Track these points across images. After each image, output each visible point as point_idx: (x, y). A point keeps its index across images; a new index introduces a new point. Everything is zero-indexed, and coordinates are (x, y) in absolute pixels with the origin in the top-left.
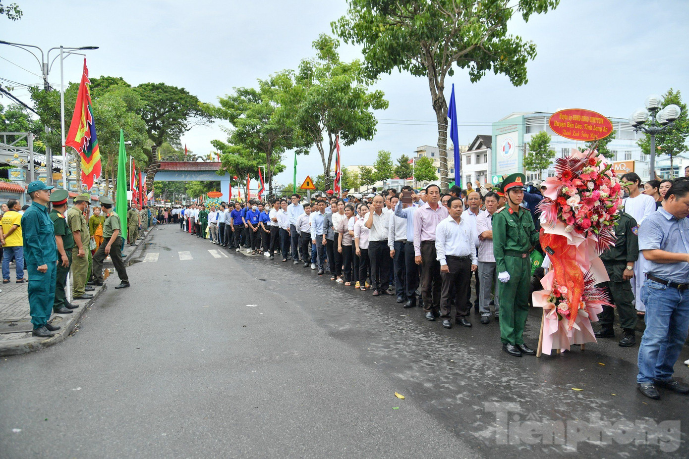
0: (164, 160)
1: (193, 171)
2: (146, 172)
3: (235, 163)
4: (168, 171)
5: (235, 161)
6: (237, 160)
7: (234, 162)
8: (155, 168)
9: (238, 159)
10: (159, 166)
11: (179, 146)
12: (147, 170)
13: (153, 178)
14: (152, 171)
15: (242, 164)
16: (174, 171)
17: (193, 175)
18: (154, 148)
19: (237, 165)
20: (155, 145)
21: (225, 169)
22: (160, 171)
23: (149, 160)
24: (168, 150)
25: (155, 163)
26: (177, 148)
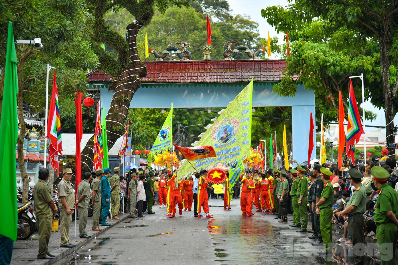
0: (156, 57)
1: (224, 84)
2: (112, 87)
3: (318, 64)
4: (164, 84)
5: (316, 59)
6: (323, 57)
7: (314, 62)
8: (133, 79)
9: (324, 52)
10: (143, 74)
11: (223, 11)
12: (115, 84)
13: (127, 103)
14: (127, 87)
15: (334, 65)
16: (179, 84)
17: (223, 94)
18: (132, 30)
19: (323, 68)
20: (134, 21)
21: (295, 77)
22: (146, 84)
23: (120, 59)
24: (190, 24)
25: (134, 64)
26: (218, 15)
